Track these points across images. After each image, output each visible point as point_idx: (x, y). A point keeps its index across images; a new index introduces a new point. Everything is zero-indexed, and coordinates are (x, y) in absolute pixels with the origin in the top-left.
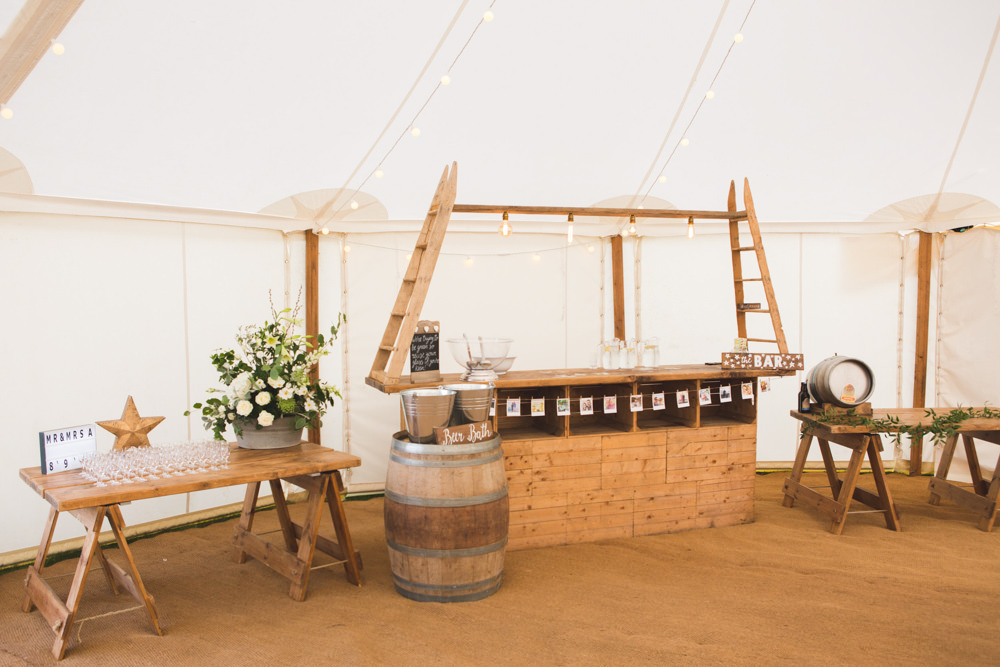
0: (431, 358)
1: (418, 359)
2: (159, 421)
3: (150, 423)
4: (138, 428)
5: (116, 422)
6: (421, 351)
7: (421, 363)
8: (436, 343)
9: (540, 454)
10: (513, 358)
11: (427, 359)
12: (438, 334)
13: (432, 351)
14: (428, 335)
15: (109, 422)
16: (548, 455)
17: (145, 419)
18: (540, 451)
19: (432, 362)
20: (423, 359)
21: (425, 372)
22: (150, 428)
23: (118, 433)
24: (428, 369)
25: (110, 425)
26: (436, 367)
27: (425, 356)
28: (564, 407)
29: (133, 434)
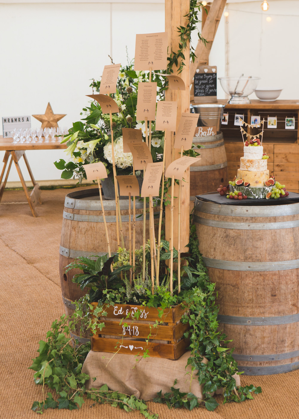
0: (210, 88)
1: (200, 89)
2: (62, 116)
3: (58, 117)
4: (52, 119)
5: (41, 115)
6: (202, 84)
7: (202, 91)
8: (215, 80)
9: (280, 153)
10: (281, 90)
11: (207, 89)
12: (216, 74)
13: (211, 84)
14: (208, 74)
15: (38, 115)
16: (285, 154)
17: (55, 115)
18: (280, 152)
19: (211, 91)
20: (204, 89)
21: (205, 97)
22: (58, 120)
23: (41, 121)
24: (207, 95)
25: (38, 117)
26: (215, 94)
27: (205, 87)
28: (290, 123)
29: (49, 122)
